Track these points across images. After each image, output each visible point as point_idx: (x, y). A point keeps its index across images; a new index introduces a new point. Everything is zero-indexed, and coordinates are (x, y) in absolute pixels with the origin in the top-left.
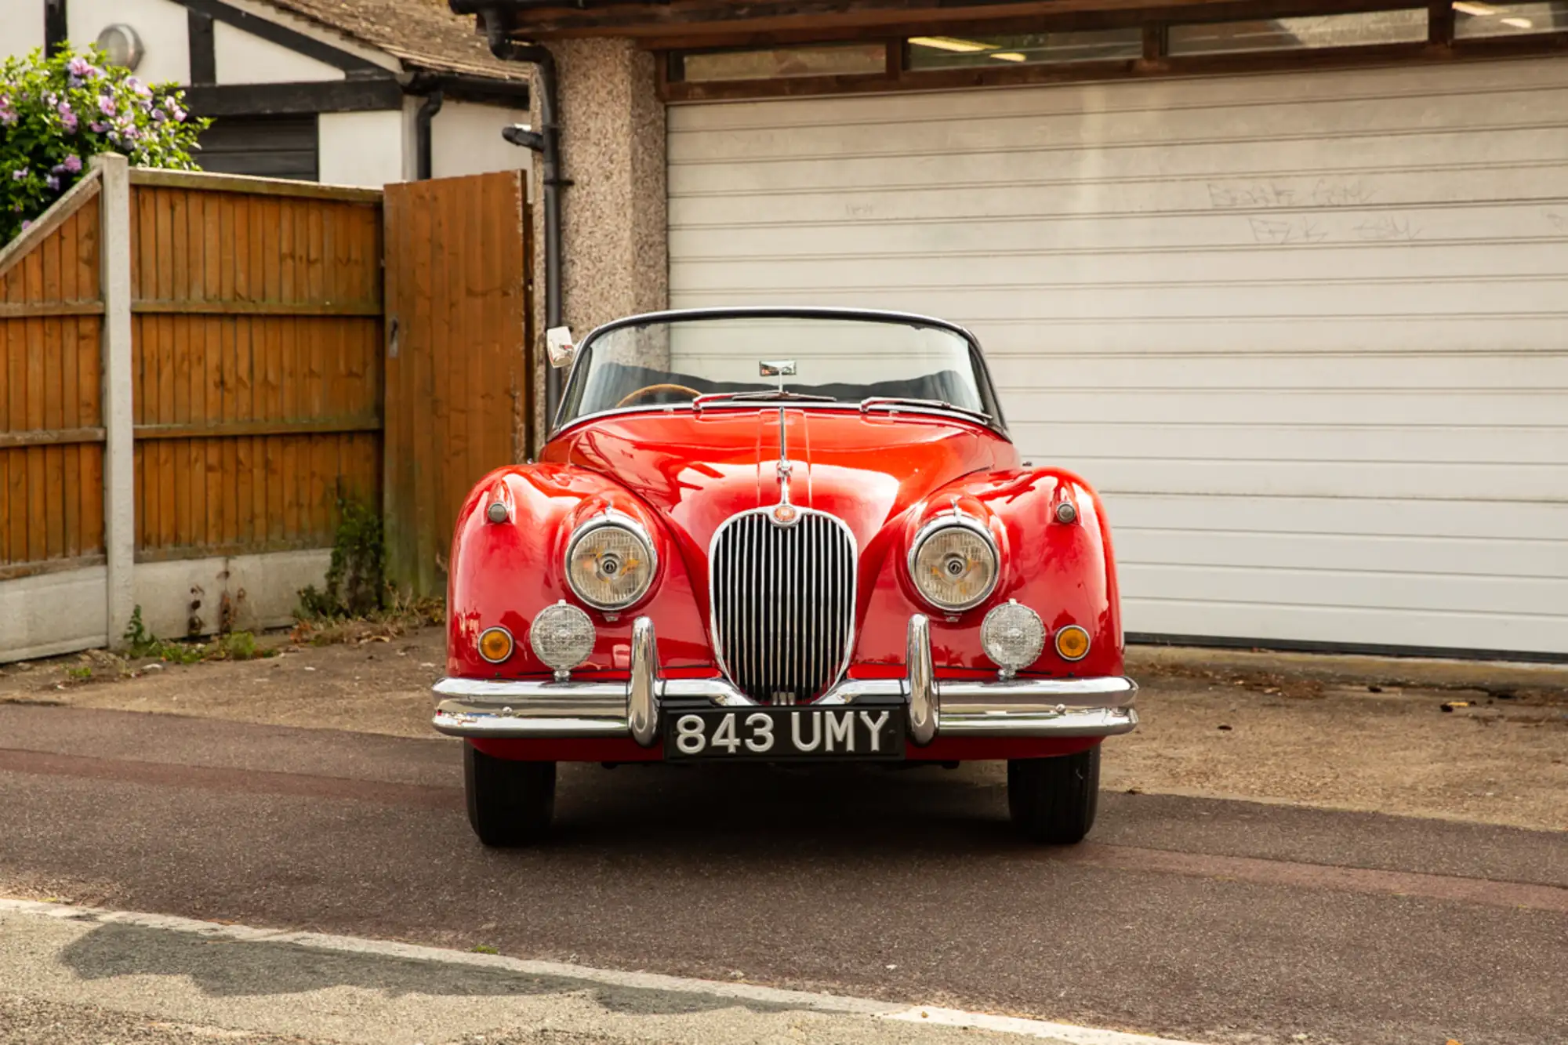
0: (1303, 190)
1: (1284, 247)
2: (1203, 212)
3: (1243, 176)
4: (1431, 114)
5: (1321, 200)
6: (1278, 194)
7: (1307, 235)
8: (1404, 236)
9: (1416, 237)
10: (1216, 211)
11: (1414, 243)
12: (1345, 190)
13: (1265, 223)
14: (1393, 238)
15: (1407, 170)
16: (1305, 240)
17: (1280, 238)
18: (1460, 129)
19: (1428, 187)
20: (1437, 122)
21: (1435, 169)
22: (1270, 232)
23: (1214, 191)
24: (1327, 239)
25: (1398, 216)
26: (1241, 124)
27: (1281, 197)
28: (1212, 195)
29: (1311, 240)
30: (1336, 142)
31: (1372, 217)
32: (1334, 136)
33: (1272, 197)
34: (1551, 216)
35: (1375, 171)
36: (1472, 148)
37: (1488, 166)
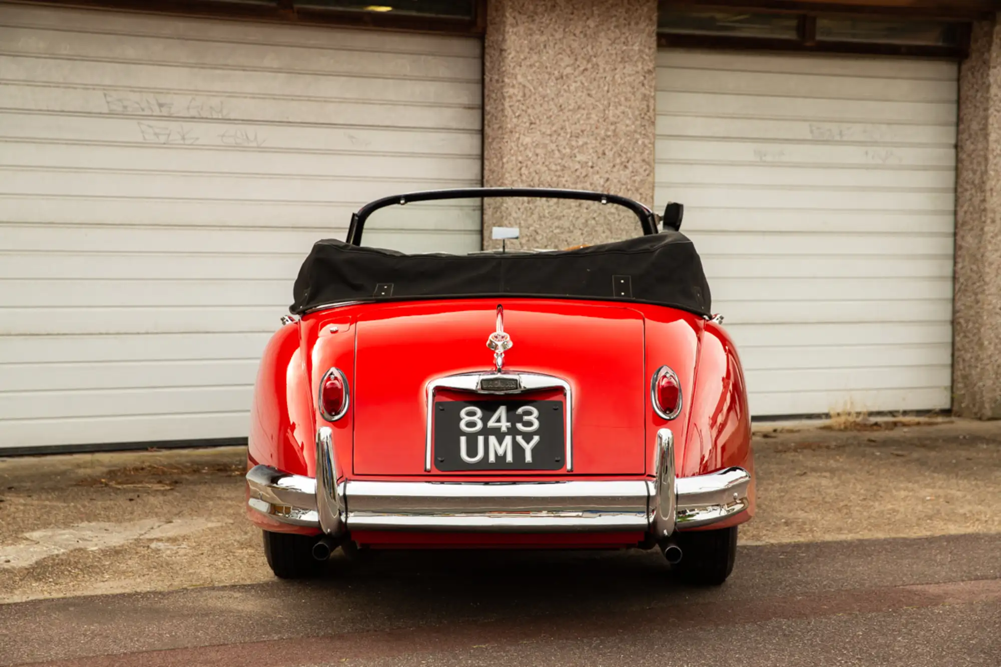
0: (179, 105)
1: (166, 146)
2: (100, 115)
3: (132, 89)
4: (271, 59)
5: (193, 113)
6: (161, 105)
7: (183, 139)
8: (254, 144)
9: (263, 145)
10: (111, 114)
11: (262, 150)
12: (211, 108)
13: (150, 127)
14: (246, 144)
15: (253, 96)
16: (182, 142)
17: (163, 139)
18: (291, 71)
19: (270, 110)
20: (276, 64)
21: (274, 97)
22: (156, 134)
23: (109, 99)
24: (198, 142)
25: (250, 130)
26: (130, 49)
27: (163, 109)
28: (108, 102)
29: (187, 142)
30: (203, 71)
31: (231, 129)
32: (203, 66)
33: (156, 108)
34: (351, 137)
35: (232, 95)
36: (299, 85)
37: (309, 99)
